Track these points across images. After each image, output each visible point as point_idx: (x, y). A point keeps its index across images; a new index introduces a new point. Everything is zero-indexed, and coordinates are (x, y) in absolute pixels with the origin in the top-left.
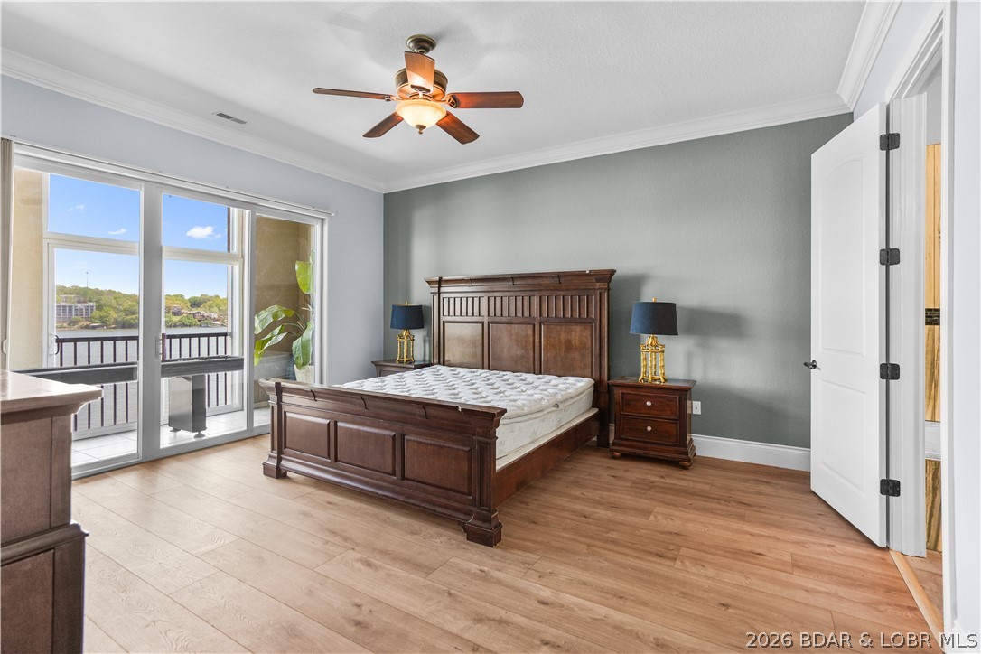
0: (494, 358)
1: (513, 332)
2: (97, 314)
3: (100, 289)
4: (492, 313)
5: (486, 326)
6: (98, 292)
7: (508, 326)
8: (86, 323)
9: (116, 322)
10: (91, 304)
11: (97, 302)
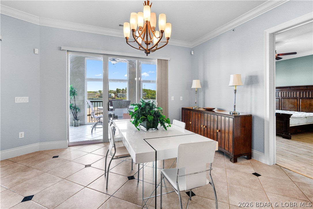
0: (283, 107)
1: (290, 101)
2: (147, 95)
3: (147, 89)
4: (283, 96)
5: (280, 99)
6: (147, 90)
7: (288, 100)
8: (145, 98)
9: (151, 97)
10: (146, 93)
11: (147, 92)
